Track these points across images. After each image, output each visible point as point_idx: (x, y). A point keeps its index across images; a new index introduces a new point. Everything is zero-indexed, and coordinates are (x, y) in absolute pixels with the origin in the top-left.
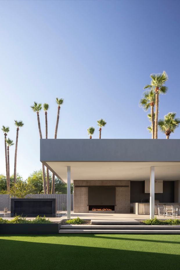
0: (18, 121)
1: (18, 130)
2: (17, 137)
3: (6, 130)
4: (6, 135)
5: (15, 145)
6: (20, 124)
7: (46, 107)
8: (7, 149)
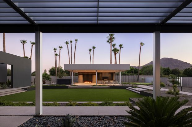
0: (60, 46)
1: (60, 50)
2: (60, 53)
3: (55, 49)
4: (55, 51)
5: (59, 56)
6: (61, 47)
7: (71, 42)
8: (56, 58)
